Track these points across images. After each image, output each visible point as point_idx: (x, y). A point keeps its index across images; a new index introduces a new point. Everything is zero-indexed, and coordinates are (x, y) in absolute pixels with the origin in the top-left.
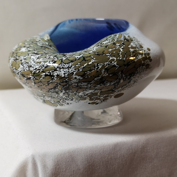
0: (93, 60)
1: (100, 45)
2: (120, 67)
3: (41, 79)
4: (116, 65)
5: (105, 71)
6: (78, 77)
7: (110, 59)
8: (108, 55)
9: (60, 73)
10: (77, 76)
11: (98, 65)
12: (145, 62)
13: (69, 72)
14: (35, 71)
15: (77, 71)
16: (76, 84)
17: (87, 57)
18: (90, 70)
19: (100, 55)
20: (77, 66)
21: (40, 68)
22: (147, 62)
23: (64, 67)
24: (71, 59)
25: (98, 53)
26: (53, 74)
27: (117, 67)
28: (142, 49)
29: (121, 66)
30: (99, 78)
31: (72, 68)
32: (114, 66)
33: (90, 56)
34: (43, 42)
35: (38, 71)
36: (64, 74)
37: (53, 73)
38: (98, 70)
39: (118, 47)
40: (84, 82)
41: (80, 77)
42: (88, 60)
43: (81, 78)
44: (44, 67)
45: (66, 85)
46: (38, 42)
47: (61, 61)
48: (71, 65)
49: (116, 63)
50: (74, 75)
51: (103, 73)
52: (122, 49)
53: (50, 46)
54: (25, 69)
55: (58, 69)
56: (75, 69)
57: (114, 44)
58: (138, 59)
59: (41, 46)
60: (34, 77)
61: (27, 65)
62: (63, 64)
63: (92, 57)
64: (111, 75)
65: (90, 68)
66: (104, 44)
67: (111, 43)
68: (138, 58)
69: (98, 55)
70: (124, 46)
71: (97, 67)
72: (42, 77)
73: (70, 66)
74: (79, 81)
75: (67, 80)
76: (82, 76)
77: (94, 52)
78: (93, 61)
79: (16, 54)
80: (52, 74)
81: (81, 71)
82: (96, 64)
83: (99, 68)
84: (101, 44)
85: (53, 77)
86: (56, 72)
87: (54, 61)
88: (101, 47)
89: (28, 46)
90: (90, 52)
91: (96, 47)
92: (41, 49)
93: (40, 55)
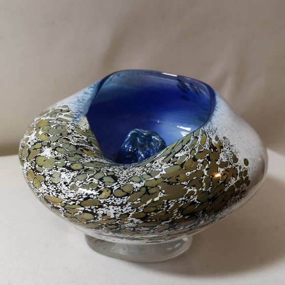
0: (162, 194)
1: (172, 159)
2: (202, 203)
3: (76, 214)
4: (196, 201)
5: (178, 213)
6: (136, 221)
7: (187, 192)
8: (184, 183)
9: (108, 211)
10: (134, 219)
11: (169, 202)
12: (240, 189)
13: (122, 211)
14: (67, 200)
15: (135, 211)
16: (132, 229)
17: (152, 187)
18: (156, 211)
19: (172, 184)
20: (135, 203)
21: (76, 199)
22: (242, 189)
23: (114, 202)
24: (127, 189)
25: (169, 180)
26: (97, 212)
27: (198, 204)
28: (237, 164)
29: (204, 202)
30: (169, 222)
31: (127, 206)
32: (194, 203)
33: (156, 186)
34: (78, 135)
35: (72, 203)
36: (115, 214)
37: (97, 210)
38: (168, 210)
39: (200, 167)
40: (144, 227)
41: (139, 220)
42: (152, 194)
43: (141, 222)
44: (82, 197)
45: (116, 228)
46: (71, 134)
47: (110, 191)
48: (126, 201)
49: (196, 198)
50: (129, 217)
51: (175, 215)
52: (207, 169)
53: (90, 144)
54: (51, 193)
55: (105, 205)
56: (132, 209)
57: (195, 159)
58: (230, 186)
59: (75, 144)
60: (65, 209)
61: (55, 188)
62: (114, 197)
63: (160, 188)
64: (186, 217)
65: (156, 207)
66: (177, 158)
67: (190, 156)
68: (229, 184)
69: (169, 183)
70: (210, 162)
71: (166, 206)
72: (79, 212)
73: (124, 203)
74: (137, 226)
75: (118, 222)
76: (142, 219)
77: (163, 177)
78: (161, 196)
79: (35, 158)
80: (94, 212)
81: (141, 211)
82: (166, 201)
83: (170, 208)
84: (174, 157)
85: (95, 216)
86: (102, 209)
87: (99, 190)
88: (174, 165)
89: (54, 144)
90: (156, 177)
91: (165, 164)
92: (76, 154)
93: (76, 173)
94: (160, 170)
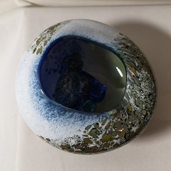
1: (139, 68)
39: (141, 56)
46: (121, 119)
53: (123, 108)
57: (138, 58)
66: (138, 65)
67: (137, 60)
88: (142, 67)
89: (129, 126)
90: (149, 76)
91: (142, 71)
92: (134, 114)
93: (148, 112)
94: (145, 74)
